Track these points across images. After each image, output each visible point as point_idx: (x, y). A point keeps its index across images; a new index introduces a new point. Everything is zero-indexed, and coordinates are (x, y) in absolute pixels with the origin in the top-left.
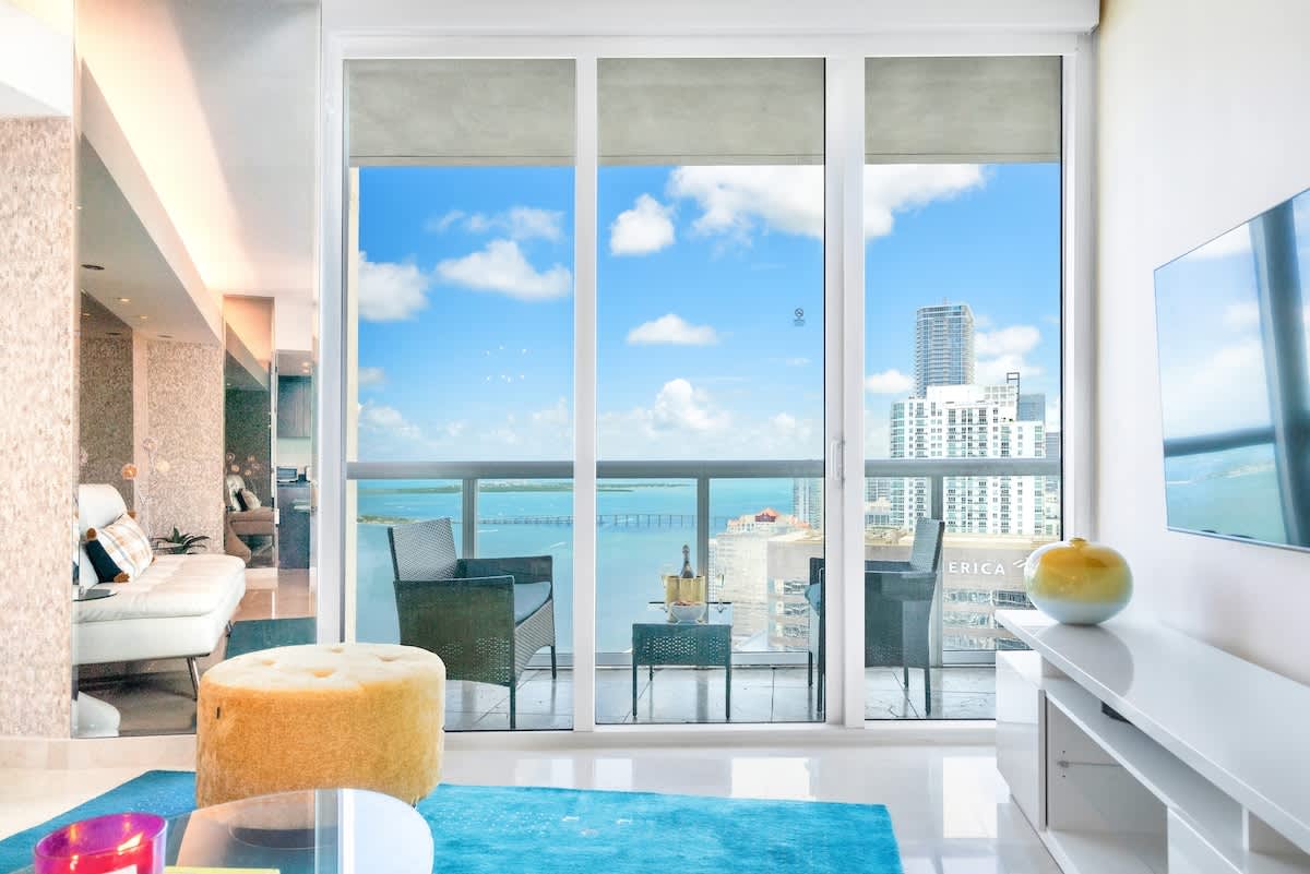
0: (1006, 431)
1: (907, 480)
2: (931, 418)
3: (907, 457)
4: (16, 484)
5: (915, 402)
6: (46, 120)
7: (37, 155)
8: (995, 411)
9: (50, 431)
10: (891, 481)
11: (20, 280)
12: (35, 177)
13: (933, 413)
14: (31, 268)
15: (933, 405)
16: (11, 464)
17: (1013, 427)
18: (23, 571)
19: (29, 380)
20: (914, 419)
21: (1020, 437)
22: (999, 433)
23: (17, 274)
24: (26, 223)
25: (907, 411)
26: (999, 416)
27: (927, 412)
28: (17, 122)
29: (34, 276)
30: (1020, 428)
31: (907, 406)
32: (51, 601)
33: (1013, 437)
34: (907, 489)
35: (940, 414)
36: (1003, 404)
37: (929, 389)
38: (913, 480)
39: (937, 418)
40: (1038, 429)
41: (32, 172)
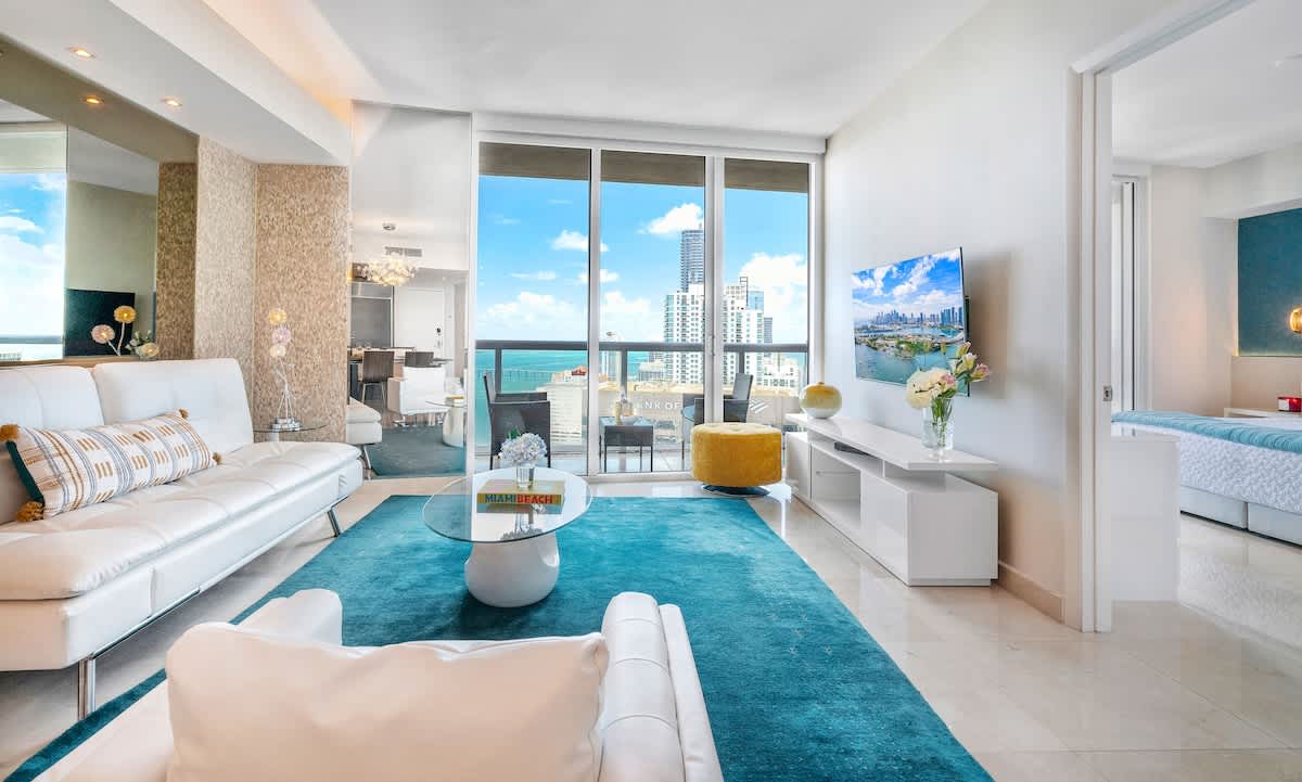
0: (740, 316)
1: (675, 353)
2: (691, 305)
3: (675, 341)
4: (316, 351)
5: (681, 294)
6: (334, 167)
7: (329, 184)
8: (732, 302)
9: (335, 325)
10: (665, 354)
11: (318, 248)
12: (328, 196)
13: (693, 303)
14: (325, 242)
15: (693, 296)
16: (313, 341)
17: (744, 313)
18: (319, 396)
19: (322, 299)
20: (679, 306)
21: (748, 320)
22: (734, 317)
23: (317, 244)
24: (322, 218)
25: (675, 301)
26: (735, 306)
27: (689, 302)
28: (318, 167)
29: (327, 246)
30: (748, 315)
31: (675, 297)
32: (335, 412)
33: (744, 320)
34: (675, 359)
35: (697, 303)
36: (738, 298)
37: (690, 286)
38: (679, 353)
39: (695, 306)
40: (759, 315)
41: (326, 193)
